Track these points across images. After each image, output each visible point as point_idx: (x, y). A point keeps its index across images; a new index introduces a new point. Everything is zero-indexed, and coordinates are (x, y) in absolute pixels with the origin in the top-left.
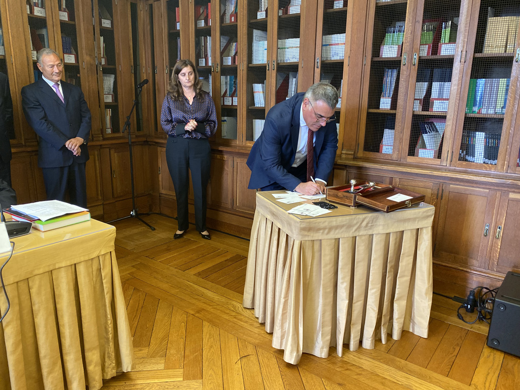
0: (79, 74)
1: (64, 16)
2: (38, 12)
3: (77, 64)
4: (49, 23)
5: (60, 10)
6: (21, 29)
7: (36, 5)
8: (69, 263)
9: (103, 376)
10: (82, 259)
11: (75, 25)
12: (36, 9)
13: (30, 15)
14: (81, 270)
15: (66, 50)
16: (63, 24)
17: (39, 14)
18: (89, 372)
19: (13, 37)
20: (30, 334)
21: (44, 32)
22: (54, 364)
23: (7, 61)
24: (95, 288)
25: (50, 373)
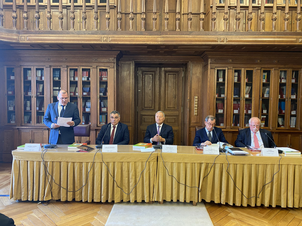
0: (297, 102)
1: (294, 81)
2: (283, 81)
3: (296, 99)
4: (287, 84)
5: (292, 79)
6: (276, 88)
7: (283, 78)
8: (293, 164)
9: (299, 206)
10: (298, 164)
11: (298, 84)
12: (282, 80)
13: (281, 83)
14: (297, 167)
15: (292, 94)
16: (293, 84)
17: (284, 82)
18: (294, 200)
19: (273, 91)
20: (280, 180)
21: (284, 87)
22: (285, 192)
23: (270, 99)
24: (300, 175)
25: (283, 194)
